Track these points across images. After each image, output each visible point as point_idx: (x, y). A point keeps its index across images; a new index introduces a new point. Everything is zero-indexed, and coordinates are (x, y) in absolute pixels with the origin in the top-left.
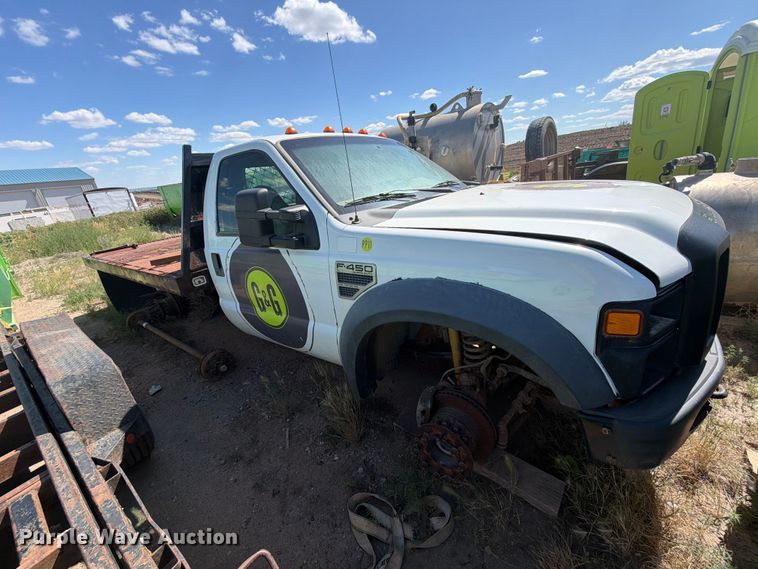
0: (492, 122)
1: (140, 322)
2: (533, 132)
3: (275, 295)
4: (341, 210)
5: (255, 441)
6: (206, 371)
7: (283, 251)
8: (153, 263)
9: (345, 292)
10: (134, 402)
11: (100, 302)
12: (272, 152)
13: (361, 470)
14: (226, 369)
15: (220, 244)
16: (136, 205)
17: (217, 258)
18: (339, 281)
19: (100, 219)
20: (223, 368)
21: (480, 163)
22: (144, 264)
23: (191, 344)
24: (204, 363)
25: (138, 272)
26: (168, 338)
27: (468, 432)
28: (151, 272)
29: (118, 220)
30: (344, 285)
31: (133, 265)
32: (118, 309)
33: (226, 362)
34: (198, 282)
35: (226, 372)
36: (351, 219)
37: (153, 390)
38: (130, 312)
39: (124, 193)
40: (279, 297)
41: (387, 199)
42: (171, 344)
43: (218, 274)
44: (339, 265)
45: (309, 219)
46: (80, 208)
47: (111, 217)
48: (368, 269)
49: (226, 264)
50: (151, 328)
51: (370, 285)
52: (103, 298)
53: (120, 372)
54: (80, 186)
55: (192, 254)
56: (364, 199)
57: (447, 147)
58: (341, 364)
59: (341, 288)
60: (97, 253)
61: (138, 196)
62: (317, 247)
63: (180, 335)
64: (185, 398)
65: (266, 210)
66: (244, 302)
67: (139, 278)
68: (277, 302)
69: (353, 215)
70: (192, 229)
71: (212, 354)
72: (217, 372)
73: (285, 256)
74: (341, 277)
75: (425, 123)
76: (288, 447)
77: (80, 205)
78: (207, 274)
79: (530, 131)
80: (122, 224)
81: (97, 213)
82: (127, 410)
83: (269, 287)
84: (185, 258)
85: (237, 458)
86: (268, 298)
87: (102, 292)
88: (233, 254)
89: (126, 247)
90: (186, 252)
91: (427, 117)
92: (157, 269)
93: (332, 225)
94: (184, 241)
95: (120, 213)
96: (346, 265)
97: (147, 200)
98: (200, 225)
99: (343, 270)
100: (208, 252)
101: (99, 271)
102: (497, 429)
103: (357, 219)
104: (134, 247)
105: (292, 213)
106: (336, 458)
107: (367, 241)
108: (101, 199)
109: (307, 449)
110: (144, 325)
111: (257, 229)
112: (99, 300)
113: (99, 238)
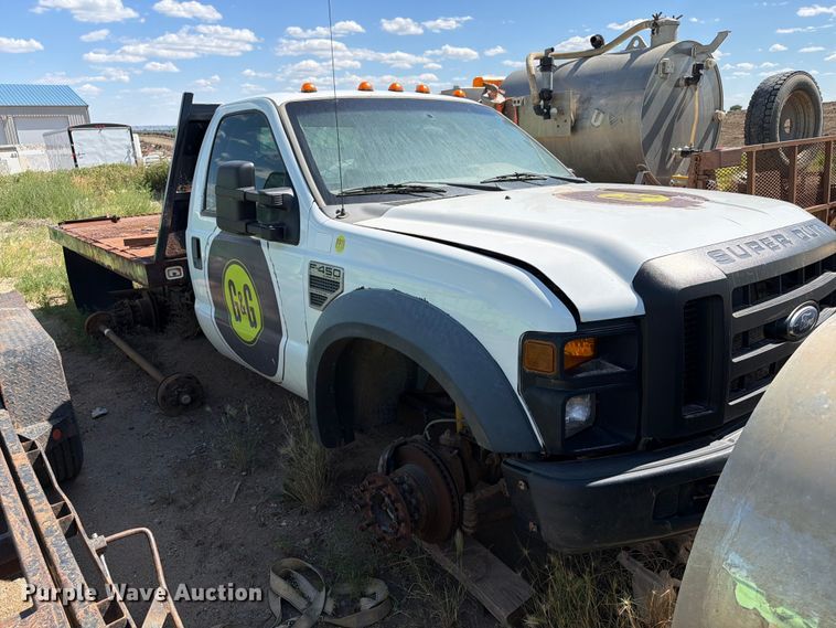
0: (689, 74)
1: (101, 328)
2: (764, 98)
3: (251, 299)
4: (330, 200)
5: (197, 488)
6: (163, 398)
7: (264, 242)
8: (127, 242)
9: (315, 300)
10: (67, 396)
11: (59, 295)
12: (273, 117)
13: (307, 540)
14: (188, 401)
15: (203, 227)
16: (139, 154)
17: (197, 242)
18: (311, 286)
19: (84, 173)
20: (186, 399)
21: (657, 143)
22: (117, 243)
23: (159, 366)
24: (163, 387)
25: (108, 252)
26: (131, 353)
27: (419, 494)
28: (122, 254)
29: (108, 177)
30: (314, 291)
31: (105, 244)
32: (78, 307)
33: (192, 392)
34: (173, 273)
35: (187, 405)
36: (338, 212)
37: (96, 413)
38: (93, 311)
39: (124, 133)
40: (254, 303)
41: (399, 193)
42: (133, 362)
43: (196, 266)
44: (312, 265)
45: (292, 205)
46: (61, 152)
47: (100, 171)
48: (337, 273)
49: (205, 253)
50: (113, 337)
51: (337, 292)
52: (63, 289)
53: (60, 358)
54: (67, 116)
55: (172, 236)
56: (365, 189)
57: (600, 111)
58: (307, 398)
59: (312, 295)
60: (67, 223)
61: (147, 139)
62: (297, 243)
63: (148, 352)
64: (132, 429)
65: (246, 189)
66: (220, 306)
67: (107, 261)
68: (252, 309)
69: (339, 207)
70: (176, 202)
71: (174, 377)
72: (178, 403)
73: (264, 248)
74: (313, 281)
75: (577, 66)
76: (232, 501)
77: (61, 147)
78: (185, 264)
79: (756, 96)
80: (112, 183)
81: (83, 163)
82: (59, 403)
83: (246, 287)
84: (162, 241)
85: (170, 501)
86: (244, 303)
87: (64, 281)
88: (214, 241)
89: (104, 219)
90: (164, 232)
91: (585, 56)
92: (131, 251)
93: (316, 216)
94: (164, 218)
95: (113, 166)
96: (318, 266)
97: (158, 147)
98: (186, 198)
99: (316, 273)
100: (189, 234)
101: (64, 248)
102: (462, 503)
103: (343, 214)
104: (115, 220)
105: (272, 197)
106: (284, 524)
107: (341, 240)
108: (90, 142)
109: (254, 508)
110: (106, 332)
111: (234, 211)
112: (58, 293)
113: (77, 202)
